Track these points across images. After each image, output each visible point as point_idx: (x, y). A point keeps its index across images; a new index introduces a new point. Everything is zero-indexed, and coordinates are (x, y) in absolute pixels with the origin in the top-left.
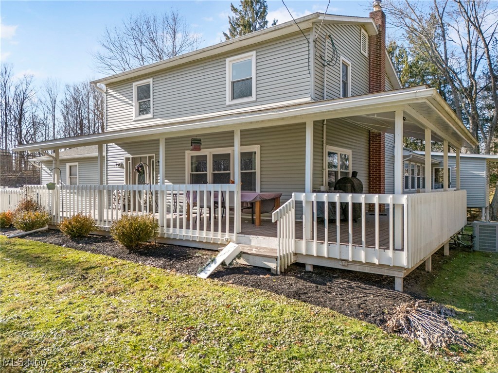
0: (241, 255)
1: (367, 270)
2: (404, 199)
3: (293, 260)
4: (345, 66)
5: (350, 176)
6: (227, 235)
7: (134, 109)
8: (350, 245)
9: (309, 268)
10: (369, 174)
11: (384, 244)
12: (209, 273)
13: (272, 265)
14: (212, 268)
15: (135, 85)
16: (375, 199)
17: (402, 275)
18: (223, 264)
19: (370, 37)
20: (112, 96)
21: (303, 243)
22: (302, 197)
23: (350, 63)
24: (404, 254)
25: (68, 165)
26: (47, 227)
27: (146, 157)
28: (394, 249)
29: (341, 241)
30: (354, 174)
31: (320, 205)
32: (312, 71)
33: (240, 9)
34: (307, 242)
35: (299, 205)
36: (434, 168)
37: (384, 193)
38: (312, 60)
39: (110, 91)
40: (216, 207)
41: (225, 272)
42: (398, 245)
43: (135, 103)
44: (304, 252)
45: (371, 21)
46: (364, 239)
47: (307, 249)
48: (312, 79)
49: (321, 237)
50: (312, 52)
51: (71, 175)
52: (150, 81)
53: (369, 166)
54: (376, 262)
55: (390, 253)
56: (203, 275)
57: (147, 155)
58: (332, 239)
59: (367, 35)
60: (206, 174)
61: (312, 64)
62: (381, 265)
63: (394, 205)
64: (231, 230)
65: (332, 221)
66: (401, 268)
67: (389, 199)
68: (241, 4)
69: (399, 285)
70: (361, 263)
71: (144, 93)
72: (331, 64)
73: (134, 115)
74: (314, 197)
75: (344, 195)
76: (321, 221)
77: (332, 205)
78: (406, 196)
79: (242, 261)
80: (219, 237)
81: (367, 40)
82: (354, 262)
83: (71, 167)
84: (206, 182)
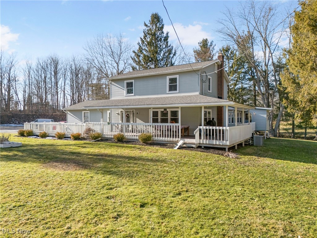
0: (184, 144)
1: (219, 147)
2: (228, 128)
3: (198, 145)
4: (209, 79)
5: (211, 120)
6: (177, 139)
7: (125, 91)
8: (215, 140)
9: (203, 147)
10: (218, 118)
11: (223, 140)
12: (177, 148)
13: (194, 146)
14: (178, 147)
15: (126, 82)
16: (221, 128)
17: (228, 147)
18: (180, 146)
19: (218, 65)
20: (113, 85)
21: (201, 140)
22: (201, 127)
23: (211, 78)
24: (228, 142)
25: (83, 112)
26: (100, 138)
27: (131, 111)
28: (226, 141)
29: (212, 139)
30: (213, 119)
31: (206, 130)
32: (199, 85)
33: (149, 25)
34: (203, 140)
35: (200, 130)
36: (245, 113)
37: (223, 126)
38: (199, 81)
39: (113, 83)
40: (168, 131)
41: (181, 148)
42: (227, 140)
43: (125, 89)
44: (202, 143)
45: (219, 60)
46: (218, 138)
47: (203, 142)
48: (199, 87)
49: (206, 139)
50: (199, 78)
51: (84, 117)
52: (133, 81)
53: (218, 115)
54: (221, 144)
55: (225, 142)
56: (176, 149)
57: (131, 110)
58: (210, 139)
59: (217, 65)
60: (158, 118)
61: (199, 82)
62: (222, 145)
63: (226, 130)
64: (178, 137)
65: (210, 135)
66: (227, 145)
67: (224, 128)
68: (149, 22)
69: (227, 149)
70: (217, 145)
71: (130, 85)
72: (206, 81)
73: (125, 94)
74: (205, 127)
75: (213, 127)
76: (207, 135)
77: (210, 130)
78: (228, 127)
79: (185, 146)
80: (175, 139)
81: (217, 66)
82: (215, 145)
83: (84, 113)
84: (167, 122)
